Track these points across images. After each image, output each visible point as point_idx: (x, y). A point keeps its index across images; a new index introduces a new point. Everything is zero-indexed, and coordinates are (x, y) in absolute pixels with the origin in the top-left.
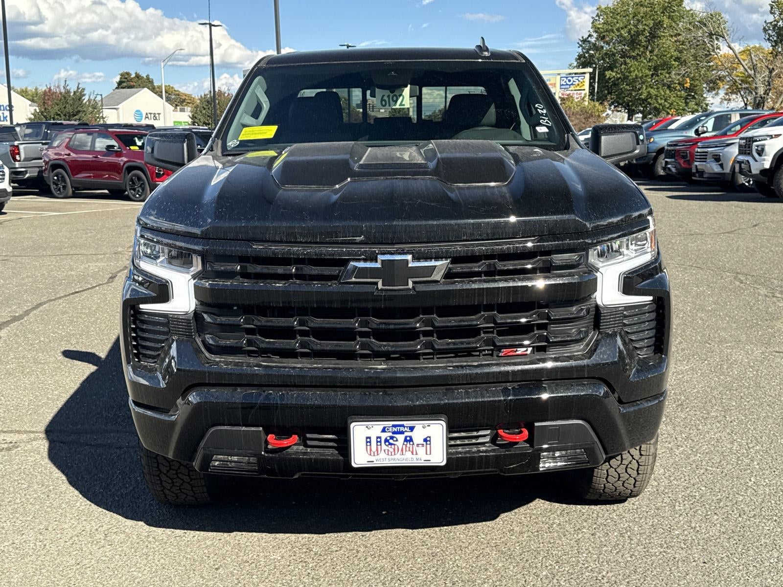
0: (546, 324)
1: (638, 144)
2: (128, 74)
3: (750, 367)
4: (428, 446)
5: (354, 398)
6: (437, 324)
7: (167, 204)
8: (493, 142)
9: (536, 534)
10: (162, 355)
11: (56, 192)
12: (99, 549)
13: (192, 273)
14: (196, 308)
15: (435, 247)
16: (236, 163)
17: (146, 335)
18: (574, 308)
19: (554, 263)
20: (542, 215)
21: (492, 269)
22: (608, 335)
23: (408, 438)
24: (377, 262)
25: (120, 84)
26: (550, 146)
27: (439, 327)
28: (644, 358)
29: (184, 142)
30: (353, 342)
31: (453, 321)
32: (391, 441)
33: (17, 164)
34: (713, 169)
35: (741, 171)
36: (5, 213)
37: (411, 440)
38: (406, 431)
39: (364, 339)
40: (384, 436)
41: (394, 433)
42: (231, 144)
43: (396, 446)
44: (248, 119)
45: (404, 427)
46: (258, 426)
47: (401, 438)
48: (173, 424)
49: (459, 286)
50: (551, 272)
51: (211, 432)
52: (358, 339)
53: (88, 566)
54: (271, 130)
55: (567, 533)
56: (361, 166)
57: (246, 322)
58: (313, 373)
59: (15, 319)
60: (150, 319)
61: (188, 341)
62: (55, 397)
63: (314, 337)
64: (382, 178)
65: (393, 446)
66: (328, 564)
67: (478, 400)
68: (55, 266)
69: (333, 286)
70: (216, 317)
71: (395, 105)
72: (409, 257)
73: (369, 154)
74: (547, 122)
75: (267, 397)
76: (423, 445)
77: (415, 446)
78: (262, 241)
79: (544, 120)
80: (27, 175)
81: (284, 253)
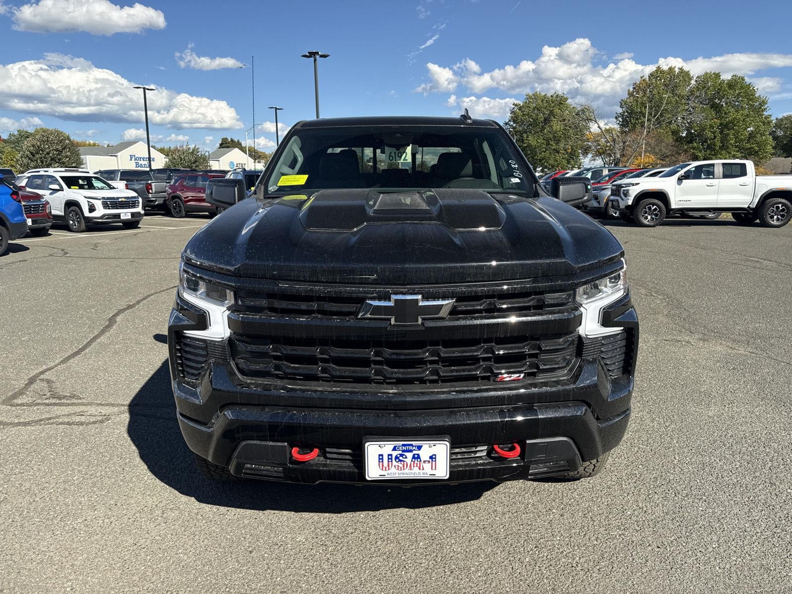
0: (537, 354)
1: (587, 192)
2: (226, 138)
3: (650, 352)
4: (434, 463)
5: (368, 420)
6: (442, 355)
7: (206, 242)
8: (481, 190)
9: (515, 514)
10: (203, 373)
11: (175, 213)
12: (155, 527)
13: (227, 306)
14: (231, 335)
15: (443, 288)
16: (275, 204)
17: (189, 356)
18: (561, 340)
19: (547, 302)
20: (537, 259)
21: (492, 307)
22: (589, 362)
23: (416, 456)
24: (390, 301)
25: (221, 145)
26: (522, 193)
27: (444, 357)
28: (615, 379)
29: (236, 186)
30: (368, 369)
31: (456, 352)
32: (401, 458)
33: (150, 196)
34: (593, 205)
35: (613, 207)
36: (140, 228)
37: (419, 457)
38: (414, 450)
39: (378, 366)
40: (395, 453)
41: (403, 451)
42: (272, 189)
43: (405, 462)
44: (286, 169)
45: (413, 446)
46: (284, 442)
47: (409, 455)
48: (210, 435)
49: (462, 323)
50: (544, 309)
51: (243, 444)
52: (373, 366)
53: (143, 546)
54: (303, 178)
55: (540, 514)
56: (376, 211)
57: (274, 350)
58: (332, 396)
59: (130, 307)
60: (192, 343)
61: (223, 364)
62: (145, 374)
63: (333, 364)
64: (394, 222)
65: (402, 463)
66: (344, 548)
67: (478, 422)
68: (164, 266)
69: (350, 322)
70: (247, 345)
71: (400, 160)
72: (420, 297)
73: (381, 200)
74: (519, 175)
75: (291, 417)
76: (429, 461)
77: (422, 463)
78: (287, 280)
79: (517, 173)
80: (157, 203)
81: (307, 291)
